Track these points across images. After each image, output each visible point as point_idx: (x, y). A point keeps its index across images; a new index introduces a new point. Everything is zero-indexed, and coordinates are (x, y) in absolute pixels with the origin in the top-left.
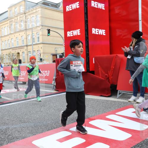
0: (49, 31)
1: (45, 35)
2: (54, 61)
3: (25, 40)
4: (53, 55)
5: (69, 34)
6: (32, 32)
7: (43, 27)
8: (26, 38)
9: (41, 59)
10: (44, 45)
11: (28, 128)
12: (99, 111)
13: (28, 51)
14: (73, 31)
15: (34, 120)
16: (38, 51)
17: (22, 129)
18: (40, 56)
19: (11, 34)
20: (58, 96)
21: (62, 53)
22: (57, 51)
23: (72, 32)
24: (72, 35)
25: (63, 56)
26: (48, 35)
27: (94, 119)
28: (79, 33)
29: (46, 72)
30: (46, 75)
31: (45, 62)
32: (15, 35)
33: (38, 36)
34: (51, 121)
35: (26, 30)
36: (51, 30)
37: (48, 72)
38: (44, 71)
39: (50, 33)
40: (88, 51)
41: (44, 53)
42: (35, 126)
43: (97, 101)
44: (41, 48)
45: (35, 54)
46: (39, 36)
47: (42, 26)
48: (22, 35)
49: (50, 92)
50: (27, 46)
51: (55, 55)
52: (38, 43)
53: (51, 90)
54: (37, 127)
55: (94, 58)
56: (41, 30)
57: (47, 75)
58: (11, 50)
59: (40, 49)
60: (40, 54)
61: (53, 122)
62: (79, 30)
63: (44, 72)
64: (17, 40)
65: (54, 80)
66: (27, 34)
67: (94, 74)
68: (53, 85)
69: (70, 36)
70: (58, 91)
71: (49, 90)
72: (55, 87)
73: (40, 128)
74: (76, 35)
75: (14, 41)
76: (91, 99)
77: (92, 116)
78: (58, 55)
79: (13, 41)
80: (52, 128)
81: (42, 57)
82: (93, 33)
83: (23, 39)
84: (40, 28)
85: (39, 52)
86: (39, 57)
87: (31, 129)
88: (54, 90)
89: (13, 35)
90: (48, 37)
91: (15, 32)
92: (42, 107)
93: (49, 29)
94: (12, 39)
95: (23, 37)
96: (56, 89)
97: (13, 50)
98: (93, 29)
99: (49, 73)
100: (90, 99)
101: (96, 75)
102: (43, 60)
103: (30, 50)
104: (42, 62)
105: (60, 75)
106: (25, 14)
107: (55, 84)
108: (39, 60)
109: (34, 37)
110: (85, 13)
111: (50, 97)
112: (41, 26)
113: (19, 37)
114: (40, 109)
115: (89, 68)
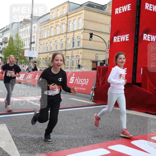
0: (91, 35)
1: (86, 40)
2: (93, 69)
3: (64, 44)
4: (93, 62)
5: (116, 39)
6: (74, 35)
7: (85, 31)
8: (66, 42)
9: (79, 66)
10: (84, 50)
11: (62, 140)
12: (143, 130)
13: (66, 56)
14: (121, 36)
15: (69, 132)
16: (76, 56)
17: (55, 140)
18: (79, 62)
19: (50, 37)
20: (96, 108)
21: (104, 60)
22: (97, 57)
23: (120, 38)
24: (119, 41)
25: (105, 64)
26: (90, 40)
27: (138, 139)
28: (128, 39)
29: (85, 80)
30: (83, 84)
31: (83, 69)
32: (55, 38)
33: (78, 40)
34: (88, 136)
35: (66, 33)
36: (93, 34)
37: (87, 80)
38: (82, 79)
39: (92, 37)
40: (136, 60)
41: (82, 59)
42: (70, 139)
43: (142, 119)
44: (81, 53)
45: (73, 60)
46: (80, 40)
47: (85, 29)
48: (61, 39)
49: (87, 103)
50: (65, 50)
51: (95, 62)
52: (78, 47)
53: (88, 101)
54: (72, 140)
55: (142, 69)
56: (83, 33)
57: (86, 84)
58: (48, 54)
59: (79, 55)
60: (79, 60)
61: (89, 136)
62: (128, 35)
63: (82, 81)
64: (56, 44)
65: (92, 90)
66: (67, 38)
67: (140, 87)
68: (91, 96)
69: (116, 41)
70: (96, 102)
71: (86, 100)
72: (93, 98)
73: (74, 141)
74: (124, 40)
75: (53, 44)
76: (135, 115)
77: (134, 135)
78: (98, 62)
79: (51, 45)
80: (88, 144)
81: (80, 64)
82: (144, 39)
83: (63, 43)
84: (82, 32)
85: (78, 58)
86: (77, 63)
87: (65, 141)
88: (92, 101)
89: (52, 39)
90: (90, 41)
91: (55, 36)
92: (77, 118)
93: (92, 32)
94: (50, 42)
95: (62, 41)
96: (94, 100)
97: (50, 54)
98: (144, 35)
99: (88, 82)
100: (133, 115)
101: (143, 88)
102: (82, 67)
103: (68, 55)
104: (80, 69)
105: (100, 85)
106: (67, 16)
107: (94, 94)
108: (77, 67)
109: (74, 41)
110: (137, 17)
111: (87, 109)
112: (83, 30)
113: (59, 41)
114: (76, 121)
115: (135, 79)
